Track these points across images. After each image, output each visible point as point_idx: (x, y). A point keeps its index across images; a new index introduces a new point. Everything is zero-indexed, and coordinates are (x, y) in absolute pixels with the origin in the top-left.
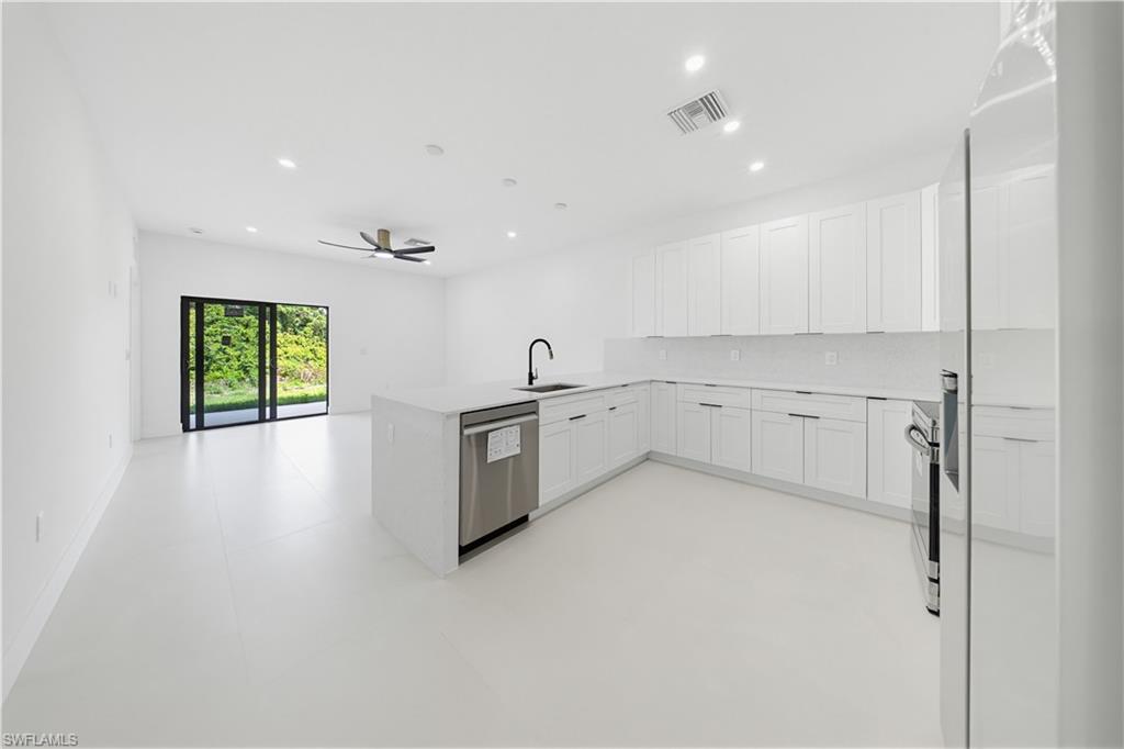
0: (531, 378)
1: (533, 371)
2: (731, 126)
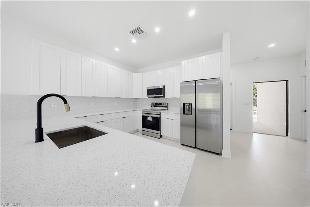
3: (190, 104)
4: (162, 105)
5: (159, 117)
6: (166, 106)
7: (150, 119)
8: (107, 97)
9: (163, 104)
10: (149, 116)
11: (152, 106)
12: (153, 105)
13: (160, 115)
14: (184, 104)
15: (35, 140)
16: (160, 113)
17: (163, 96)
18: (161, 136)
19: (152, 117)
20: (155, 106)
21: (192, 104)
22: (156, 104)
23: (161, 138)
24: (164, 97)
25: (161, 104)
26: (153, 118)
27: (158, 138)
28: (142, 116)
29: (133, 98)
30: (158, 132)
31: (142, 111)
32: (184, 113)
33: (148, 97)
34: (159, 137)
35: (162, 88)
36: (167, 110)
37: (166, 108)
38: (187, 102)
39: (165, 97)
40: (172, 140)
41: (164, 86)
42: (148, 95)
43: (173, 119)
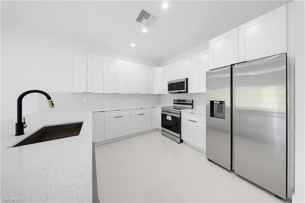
0: (20, 128)
2: (145, 30)
3: (222, 103)
4: (186, 102)
5: (179, 117)
6: (191, 104)
7: (169, 118)
8: (126, 93)
9: (188, 101)
10: (168, 115)
11: (174, 103)
12: (176, 102)
13: (180, 114)
14: (212, 103)
15: (15, 134)
16: (181, 112)
17: (185, 90)
18: (182, 141)
19: (171, 116)
20: (178, 103)
21: (224, 102)
22: (179, 101)
23: (182, 143)
24: (187, 92)
25: (184, 101)
26: (173, 117)
27: (178, 143)
28: (162, 114)
29: (154, 94)
30: (178, 135)
31: (162, 108)
32: (212, 115)
33: (169, 93)
34: (179, 141)
35: (184, 81)
36: (192, 108)
37: (191, 106)
38: (217, 99)
39: (189, 93)
40: (196, 149)
41: (186, 79)
42: (169, 90)
43: (196, 122)
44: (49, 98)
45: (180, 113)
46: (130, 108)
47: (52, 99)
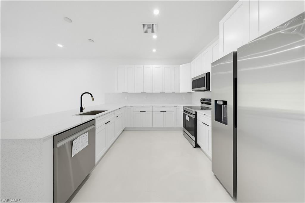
0: (82, 109)
1: (83, 106)
2: (155, 37)
3: (226, 103)
5: (194, 118)
10: (187, 115)
12: (202, 101)
15: (80, 111)
17: (205, 88)
19: (189, 116)
23: (197, 148)
24: (208, 89)
25: (210, 100)
26: (190, 118)
28: (183, 113)
30: (193, 138)
31: (183, 107)
34: (194, 145)
35: (205, 77)
39: (210, 90)
41: (206, 74)
42: (193, 88)
43: (208, 125)
44: (92, 96)
45: (195, 114)
46: (153, 105)
47: (93, 97)
